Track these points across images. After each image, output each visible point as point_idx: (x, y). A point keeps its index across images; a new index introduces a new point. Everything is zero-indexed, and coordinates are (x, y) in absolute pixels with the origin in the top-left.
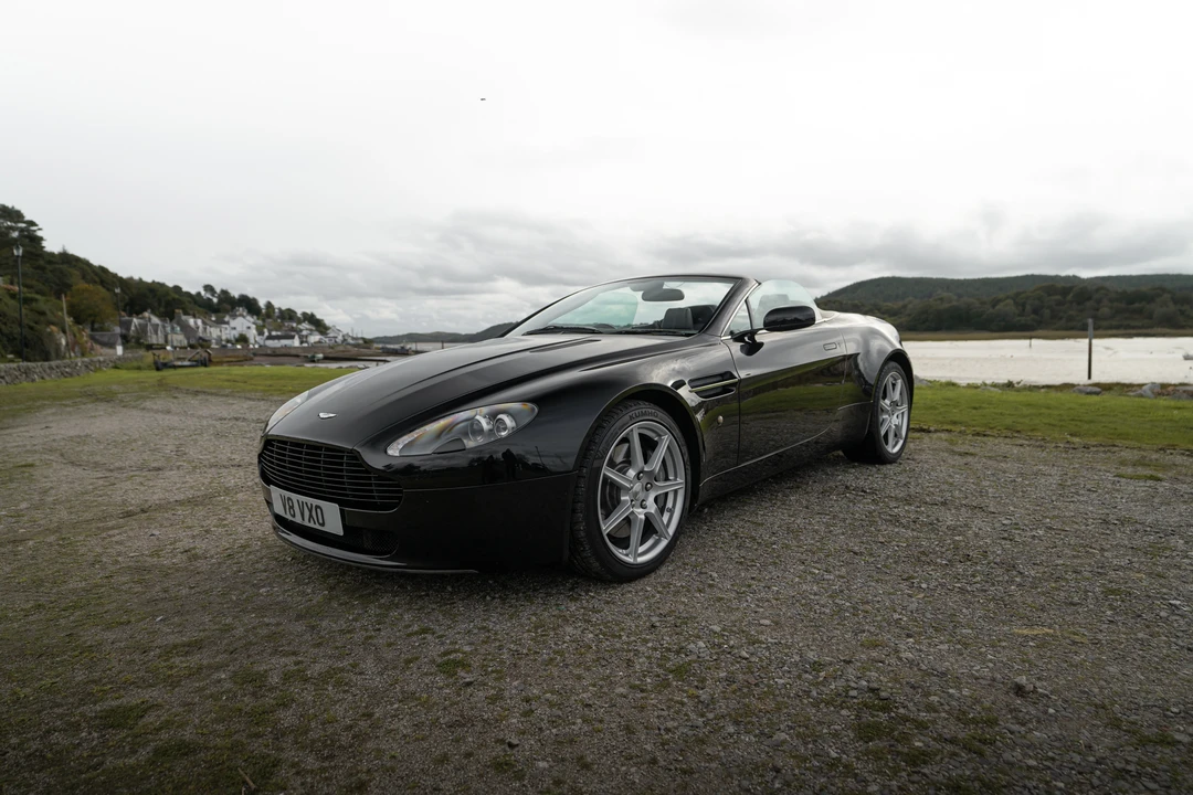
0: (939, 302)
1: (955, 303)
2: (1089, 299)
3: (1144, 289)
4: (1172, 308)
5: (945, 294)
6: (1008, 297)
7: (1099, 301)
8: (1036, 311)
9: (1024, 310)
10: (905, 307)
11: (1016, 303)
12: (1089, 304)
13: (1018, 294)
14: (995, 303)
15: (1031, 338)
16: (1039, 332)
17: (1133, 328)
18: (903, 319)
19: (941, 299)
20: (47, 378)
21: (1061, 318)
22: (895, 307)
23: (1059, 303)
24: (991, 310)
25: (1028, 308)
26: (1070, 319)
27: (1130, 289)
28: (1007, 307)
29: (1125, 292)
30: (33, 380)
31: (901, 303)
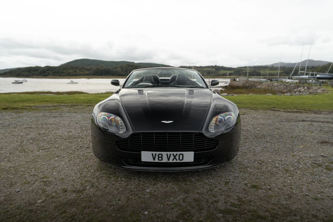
1: (105, 68)
5: (102, 65)
6: (119, 67)
9: (123, 70)
10: (91, 68)
11: (121, 69)
13: (121, 66)
14: (116, 68)
18: (91, 72)
19: (102, 66)
22: (89, 68)
24: (115, 70)
25: (124, 70)
28: (119, 70)
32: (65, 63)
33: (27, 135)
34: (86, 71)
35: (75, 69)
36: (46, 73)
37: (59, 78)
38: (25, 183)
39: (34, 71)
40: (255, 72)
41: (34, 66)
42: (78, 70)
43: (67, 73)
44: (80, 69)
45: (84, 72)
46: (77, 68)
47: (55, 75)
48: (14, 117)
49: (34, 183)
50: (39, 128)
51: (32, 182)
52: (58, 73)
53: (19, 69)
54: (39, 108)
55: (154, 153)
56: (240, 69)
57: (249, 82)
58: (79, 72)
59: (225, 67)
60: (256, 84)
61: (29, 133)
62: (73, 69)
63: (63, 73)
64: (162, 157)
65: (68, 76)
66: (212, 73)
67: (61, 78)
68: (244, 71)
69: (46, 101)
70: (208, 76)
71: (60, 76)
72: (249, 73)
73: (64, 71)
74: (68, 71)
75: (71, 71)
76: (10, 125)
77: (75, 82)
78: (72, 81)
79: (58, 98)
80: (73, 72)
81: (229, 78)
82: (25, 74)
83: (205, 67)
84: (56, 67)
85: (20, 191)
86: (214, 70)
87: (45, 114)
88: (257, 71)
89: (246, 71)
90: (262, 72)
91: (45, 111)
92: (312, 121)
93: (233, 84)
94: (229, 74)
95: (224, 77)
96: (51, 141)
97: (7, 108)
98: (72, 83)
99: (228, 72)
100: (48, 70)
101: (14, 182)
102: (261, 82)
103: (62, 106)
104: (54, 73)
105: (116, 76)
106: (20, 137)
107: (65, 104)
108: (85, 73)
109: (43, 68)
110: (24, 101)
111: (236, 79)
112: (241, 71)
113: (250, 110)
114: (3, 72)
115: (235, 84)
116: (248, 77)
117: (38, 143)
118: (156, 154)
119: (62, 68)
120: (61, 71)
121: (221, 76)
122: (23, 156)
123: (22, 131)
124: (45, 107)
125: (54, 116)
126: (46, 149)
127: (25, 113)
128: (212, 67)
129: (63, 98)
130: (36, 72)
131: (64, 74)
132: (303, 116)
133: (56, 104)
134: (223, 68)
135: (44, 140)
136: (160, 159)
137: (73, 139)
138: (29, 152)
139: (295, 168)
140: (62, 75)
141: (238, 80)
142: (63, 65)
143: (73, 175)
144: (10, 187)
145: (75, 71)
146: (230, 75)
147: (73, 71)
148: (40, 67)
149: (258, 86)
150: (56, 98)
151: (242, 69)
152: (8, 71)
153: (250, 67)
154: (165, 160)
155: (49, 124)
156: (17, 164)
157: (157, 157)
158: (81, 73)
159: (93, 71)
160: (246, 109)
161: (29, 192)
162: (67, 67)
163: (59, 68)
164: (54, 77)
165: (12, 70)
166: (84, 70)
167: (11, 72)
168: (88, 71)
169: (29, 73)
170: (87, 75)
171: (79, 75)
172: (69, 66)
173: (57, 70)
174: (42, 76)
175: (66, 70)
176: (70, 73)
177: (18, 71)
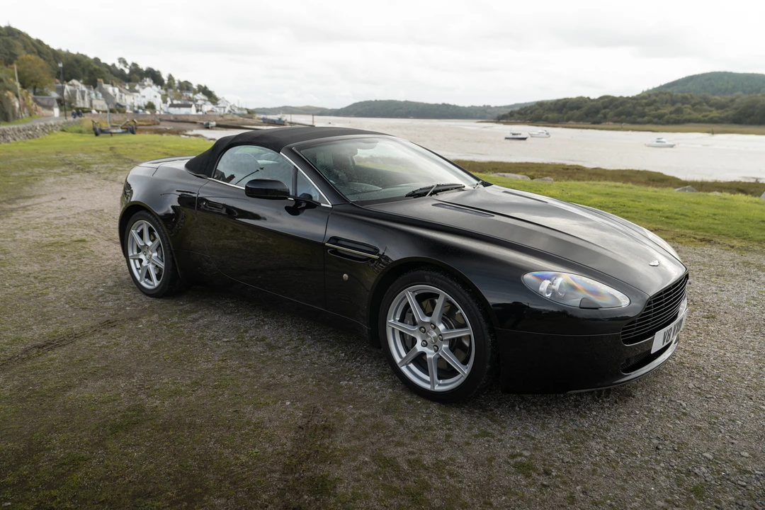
10: (732, 101)
18: (730, 112)
20: (18, 140)
22: (723, 100)
30: (8, 141)
31: (729, 97)
32: (657, 86)
34: (713, 109)
35: (679, 105)
36: (600, 115)
37: (628, 130)
39: (572, 109)
41: (574, 96)
42: (687, 109)
43: (655, 117)
44: (693, 105)
45: (704, 114)
46: (685, 100)
47: (621, 122)
52: (629, 114)
53: (541, 105)
58: (690, 114)
62: (673, 103)
63: (643, 115)
65: (656, 123)
67: (633, 130)
71: (634, 123)
73: (647, 109)
74: (657, 109)
75: (666, 110)
78: (659, 140)
80: (671, 113)
82: (550, 116)
84: (628, 98)
98: (660, 145)
100: (605, 108)
104: (620, 114)
108: (706, 116)
109: (594, 100)
114: (507, 112)
119: (645, 101)
120: (639, 108)
130: (577, 113)
131: (646, 119)
140: (639, 120)
142: (648, 91)
145: (678, 111)
147: (672, 109)
148: (588, 98)
152: (517, 109)
158: (695, 115)
159: (736, 109)
162: (657, 99)
163: (635, 101)
164: (618, 126)
165: (526, 107)
166: (706, 107)
167: (523, 112)
168: (720, 111)
169: (561, 115)
170: (712, 121)
171: (689, 121)
172: (665, 94)
173: (628, 105)
174: (587, 121)
175: (653, 107)
176: (661, 117)
177: (537, 109)
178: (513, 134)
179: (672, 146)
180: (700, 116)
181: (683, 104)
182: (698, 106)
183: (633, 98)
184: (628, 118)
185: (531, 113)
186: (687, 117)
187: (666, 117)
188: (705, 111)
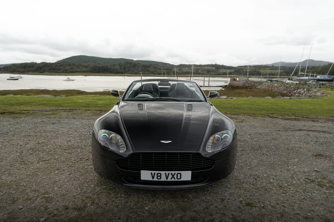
0: (99, 64)
1: (103, 65)
2: (136, 66)
3: (148, 64)
4: (153, 69)
5: (100, 62)
6: (117, 64)
7: (138, 67)
8: (124, 68)
9: (121, 68)
10: (89, 65)
11: (119, 66)
12: (136, 67)
13: (120, 63)
14: (114, 66)
15: (124, 76)
16: (125, 74)
17: (146, 74)
18: (89, 69)
19: (100, 63)
21: (130, 71)
22: (86, 65)
23: (130, 67)
24: (113, 68)
25: (122, 67)
26: (132, 71)
27: (145, 64)
28: (117, 67)
29: (144, 65)
32: (62, 59)
33: (26, 144)
34: (83, 68)
36: (42, 70)
37: (55, 75)
38: (27, 199)
39: (30, 67)
40: (255, 71)
41: (30, 62)
42: (75, 67)
43: (64, 70)
44: (77, 66)
46: (74, 65)
47: (52, 72)
48: (12, 123)
49: (36, 199)
50: (38, 137)
51: (34, 198)
52: (54, 69)
53: (14, 65)
54: (37, 112)
55: (153, 172)
56: (240, 68)
57: (249, 83)
58: (76, 69)
59: (225, 66)
60: (256, 85)
61: (29, 141)
62: (70, 66)
63: (60, 69)
64: (160, 176)
65: (65, 73)
66: (212, 72)
67: (58, 75)
68: (244, 70)
69: (44, 104)
70: (207, 74)
71: (57, 72)
72: (250, 72)
73: (61, 67)
74: (64, 67)
75: (67, 68)
76: (8, 132)
77: (72, 79)
78: (68, 78)
79: (56, 101)
80: (70, 69)
81: (229, 77)
82: (20, 70)
83: (205, 66)
84: (52, 63)
85: (22, 208)
86: (214, 68)
87: (43, 120)
88: (257, 70)
89: (247, 70)
90: (262, 71)
91: (43, 116)
92: (309, 131)
93: (233, 83)
94: (229, 72)
95: (224, 76)
96: (50, 152)
97: (4, 112)
98: (69, 80)
99: (228, 71)
100: (44, 67)
101: (16, 198)
102: (261, 83)
103: (60, 110)
104: (50, 69)
105: (114, 74)
106: (19, 147)
107: (63, 108)
108: (81, 70)
109: (39, 64)
110: (21, 104)
111: (236, 78)
112: (241, 70)
113: (249, 117)
115: (235, 83)
116: (248, 76)
117: (38, 154)
118: (155, 173)
119: (59, 64)
120: (58, 67)
121: (221, 75)
122: (24, 169)
123: (21, 139)
124: (42, 111)
125: (53, 122)
126: (46, 160)
127: (23, 119)
128: (212, 66)
129: (61, 101)
130: (32, 69)
131: (61, 71)
132: (300, 124)
133: (53, 108)
134: (223, 67)
135: (44, 150)
136: (159, 178)
137: (73, 150)
138: (30, 164)
139: (289, 184)
140: (58, 71)
141: (238, 79)
142: (59, 61)
143: (74, 190)
144: (12, 203)
145: (72, 68)
146: (230, 74)
147: (70, 67)
148: (36, 63)
149: (257, 86)
150: (54, 101)
151: (243, 68)
152: (3, 67)
153: (250, 66)
154: (163, 179)
155: (48, 132)
156: (17, 178)
157: (156, 176)
158: (78, 70)
159: (91, 68)
160: (244, 116)
161: (31, 209)
162: (64, 64)
163: (56, 65)
164: (51, 74)
165: (7, 66)
166: (81, 67)
167: (6, 68)
168: (86, 68)
169: (25, 70)
170: (84, 72)
171: (76, 72)
172: (66, 62)
173: (54, 66)
174: (38, 72)
175: (63, 67)
176: (66, 70)
177: (13, 67)
178: (11, 78)
179: (73, 80)
180: (80, 70)
181: (73, 66)
182: (78, 67)
183: (54, 63)
184: (54, 71)
185: (10, 68)
186: (75, 70)
187: (68, 70)
188: (81, 68)
